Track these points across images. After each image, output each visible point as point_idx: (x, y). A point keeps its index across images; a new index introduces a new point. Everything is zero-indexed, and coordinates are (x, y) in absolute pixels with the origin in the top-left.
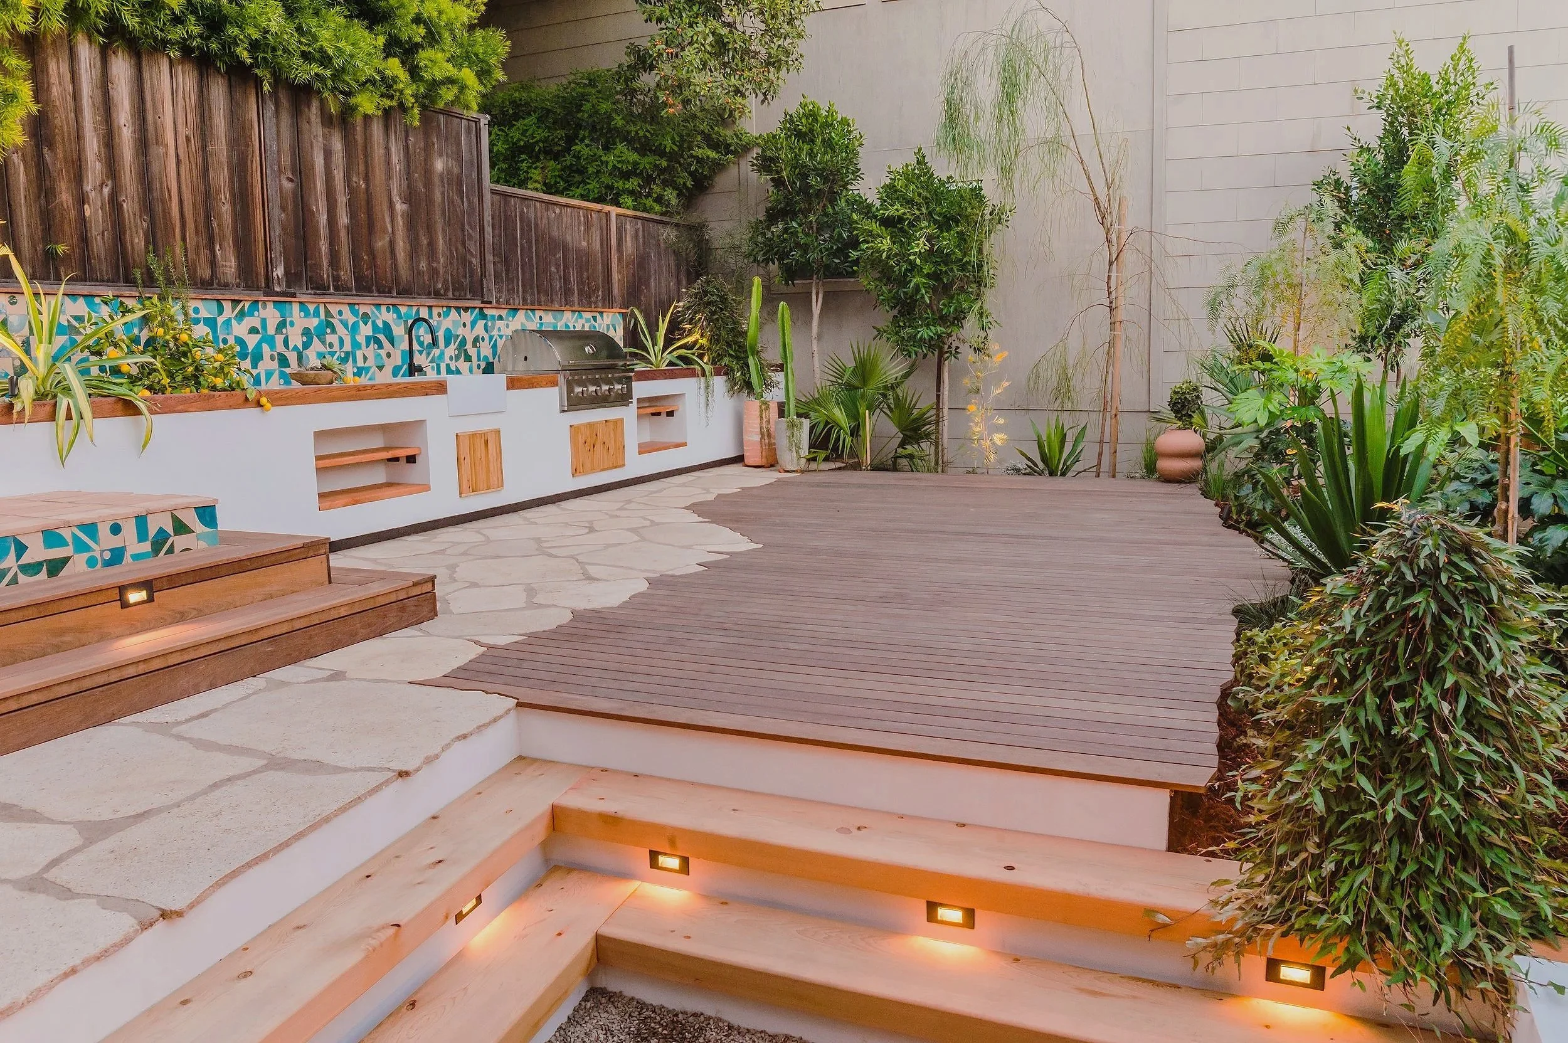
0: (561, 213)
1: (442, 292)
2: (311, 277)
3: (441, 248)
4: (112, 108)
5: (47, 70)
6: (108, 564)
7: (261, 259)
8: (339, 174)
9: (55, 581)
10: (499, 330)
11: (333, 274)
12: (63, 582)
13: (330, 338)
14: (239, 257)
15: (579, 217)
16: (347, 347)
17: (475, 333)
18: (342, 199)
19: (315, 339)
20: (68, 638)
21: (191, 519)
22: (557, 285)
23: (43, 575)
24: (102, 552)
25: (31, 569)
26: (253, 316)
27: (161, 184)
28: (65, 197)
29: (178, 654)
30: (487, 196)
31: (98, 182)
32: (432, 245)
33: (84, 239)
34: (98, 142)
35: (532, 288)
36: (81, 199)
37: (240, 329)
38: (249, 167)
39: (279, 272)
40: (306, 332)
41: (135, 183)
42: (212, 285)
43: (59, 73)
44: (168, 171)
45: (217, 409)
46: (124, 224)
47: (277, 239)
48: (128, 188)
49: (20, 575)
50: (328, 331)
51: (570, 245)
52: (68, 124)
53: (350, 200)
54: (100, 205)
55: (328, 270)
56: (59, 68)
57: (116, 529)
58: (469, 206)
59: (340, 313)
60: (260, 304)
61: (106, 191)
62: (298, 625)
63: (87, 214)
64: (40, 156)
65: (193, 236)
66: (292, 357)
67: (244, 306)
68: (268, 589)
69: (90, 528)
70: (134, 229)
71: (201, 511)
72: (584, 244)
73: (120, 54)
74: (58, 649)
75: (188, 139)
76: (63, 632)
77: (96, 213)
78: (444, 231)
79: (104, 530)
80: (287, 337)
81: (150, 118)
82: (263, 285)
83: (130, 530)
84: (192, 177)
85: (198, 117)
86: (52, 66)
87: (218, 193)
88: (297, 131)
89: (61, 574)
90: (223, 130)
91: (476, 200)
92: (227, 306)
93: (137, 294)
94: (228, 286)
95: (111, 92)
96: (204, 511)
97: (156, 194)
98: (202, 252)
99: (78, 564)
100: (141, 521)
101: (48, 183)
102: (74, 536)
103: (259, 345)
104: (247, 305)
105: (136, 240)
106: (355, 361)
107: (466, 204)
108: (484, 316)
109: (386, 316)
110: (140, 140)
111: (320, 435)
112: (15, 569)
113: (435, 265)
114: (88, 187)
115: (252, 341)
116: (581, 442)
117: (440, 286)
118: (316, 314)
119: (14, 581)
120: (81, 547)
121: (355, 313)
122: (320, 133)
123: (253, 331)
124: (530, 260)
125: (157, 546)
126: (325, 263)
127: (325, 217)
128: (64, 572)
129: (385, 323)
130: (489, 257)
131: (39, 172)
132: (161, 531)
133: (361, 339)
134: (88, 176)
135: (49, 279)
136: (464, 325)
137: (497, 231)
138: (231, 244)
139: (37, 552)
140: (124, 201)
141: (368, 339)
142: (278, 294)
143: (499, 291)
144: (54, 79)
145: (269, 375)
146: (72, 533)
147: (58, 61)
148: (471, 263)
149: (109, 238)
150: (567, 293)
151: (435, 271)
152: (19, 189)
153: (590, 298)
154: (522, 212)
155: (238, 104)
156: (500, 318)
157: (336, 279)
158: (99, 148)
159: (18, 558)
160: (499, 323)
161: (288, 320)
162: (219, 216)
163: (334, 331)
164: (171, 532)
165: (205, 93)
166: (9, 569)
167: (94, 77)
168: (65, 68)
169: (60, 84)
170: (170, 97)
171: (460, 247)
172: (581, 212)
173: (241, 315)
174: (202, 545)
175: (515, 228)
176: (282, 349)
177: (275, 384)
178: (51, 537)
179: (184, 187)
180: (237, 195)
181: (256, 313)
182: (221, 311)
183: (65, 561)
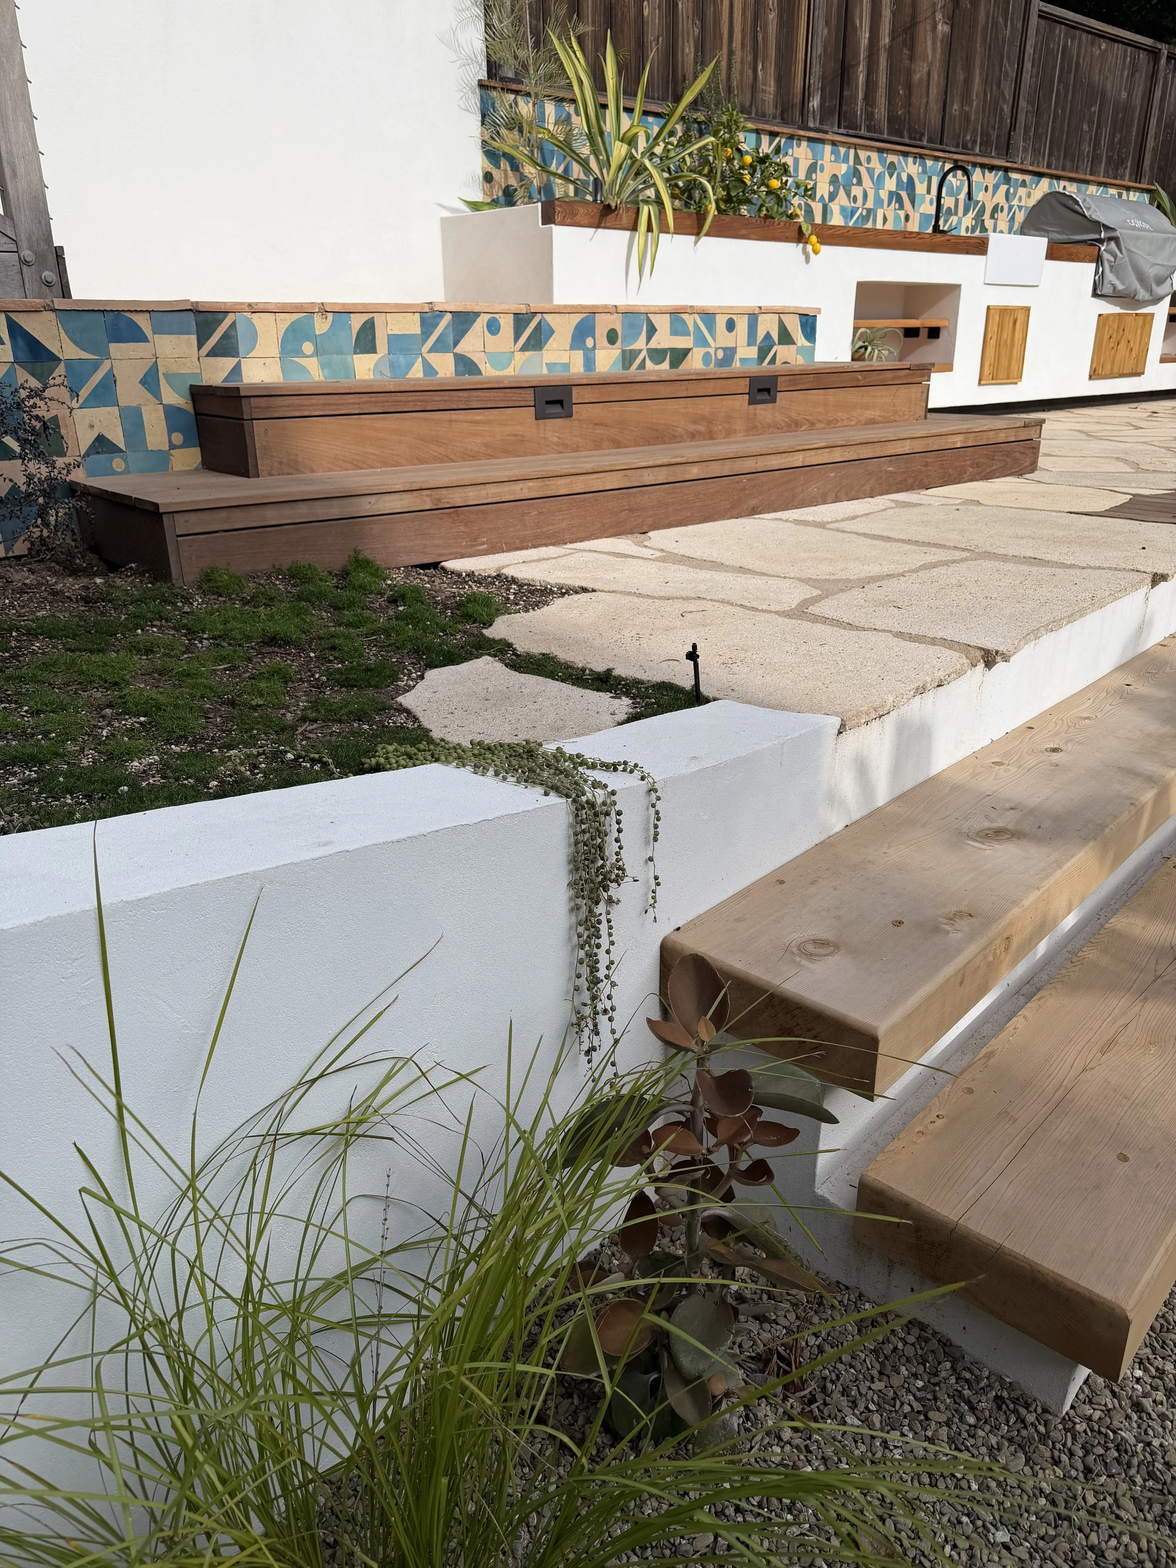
0: (1106, 50)
1: (970, 145)
3: (976, 87)
7: (800, 85)
10: (1020, 199)
11: (866, 110)
13: (856, 191)
15: (1125, 56)
16: (870, 204)
17: (995, 201)
19: (842, 192)
21: (794, 327)
22: (1086, 148)
24: (717, 349)
25: (657, 355)
30: (1034, 19)
32: (968, 81)
35: (1059, 150)
39: (815, 103)
47: (818, 61)
49: (648, 361)
50: (855, 181)
51: (1109, 94)
55: (862, 106)
57: (731, 325)
58: (1011, 33)
59: (869, 159)
60: (795, 139)
65: (740, 50)
66: (817, 210)
67: (780, 140)
69: (708, 316)
70: (686, 37)
71: (804, 319)
72: (1124, 95)
77: (653, 13)
78: (982, 66)
79: (721, 322)
80: (816, 184)
82: (799, 116)
83: (742, 329)
89: (681, 366)
91: (1020, 25)
92: (766, 139)
94: (766, 115)
96: (806, 321)
98: (745, 70)
99: (696, 357)
100: (753, 318)
102: (696, 325)
104: (783, 139)
105: (687, 50)
106: (875, 221)
107: (1009, 29)
108: (1007, 180)
109: (911, 168)
111: (862, 289)
112: (644, 353)
113: (967, 109)
116: (1106, 336)
117: (968, 138)
118: (846, 159)
119: (642, 365)
120: (700, 339)
121: (882, 161)
124: (1063, 112)
125: (763, 352)
126: (861, 96)
127: (867, 34)
129: (910, 178)
130: (1023, 104)
132: (768, 336)
133: (883, 194)
136: (986, 189)
137: (1035, 70)
138: (774, 64)
139: (664, 339)
141: (891, 194)
142: (812, 129)
143: (1025, 150)
146: (694, 321)
148: (1002, 110)
150: (1095, 159)
151: (966, 117)
153: (1117, 169)
154: (1065, 46)
156: (1024, 184)
157: (870, 116)
159: (649, 338)
160: (1022, 191)
161: (819, 163)
162: (765, 26)
164: (776, 339)
166: (640, 351)
171: (995, 88)
172: (1129, 49)
175: (1054, 67)
178: (676, 322)
181: (791, 152)
183: (686, 352)
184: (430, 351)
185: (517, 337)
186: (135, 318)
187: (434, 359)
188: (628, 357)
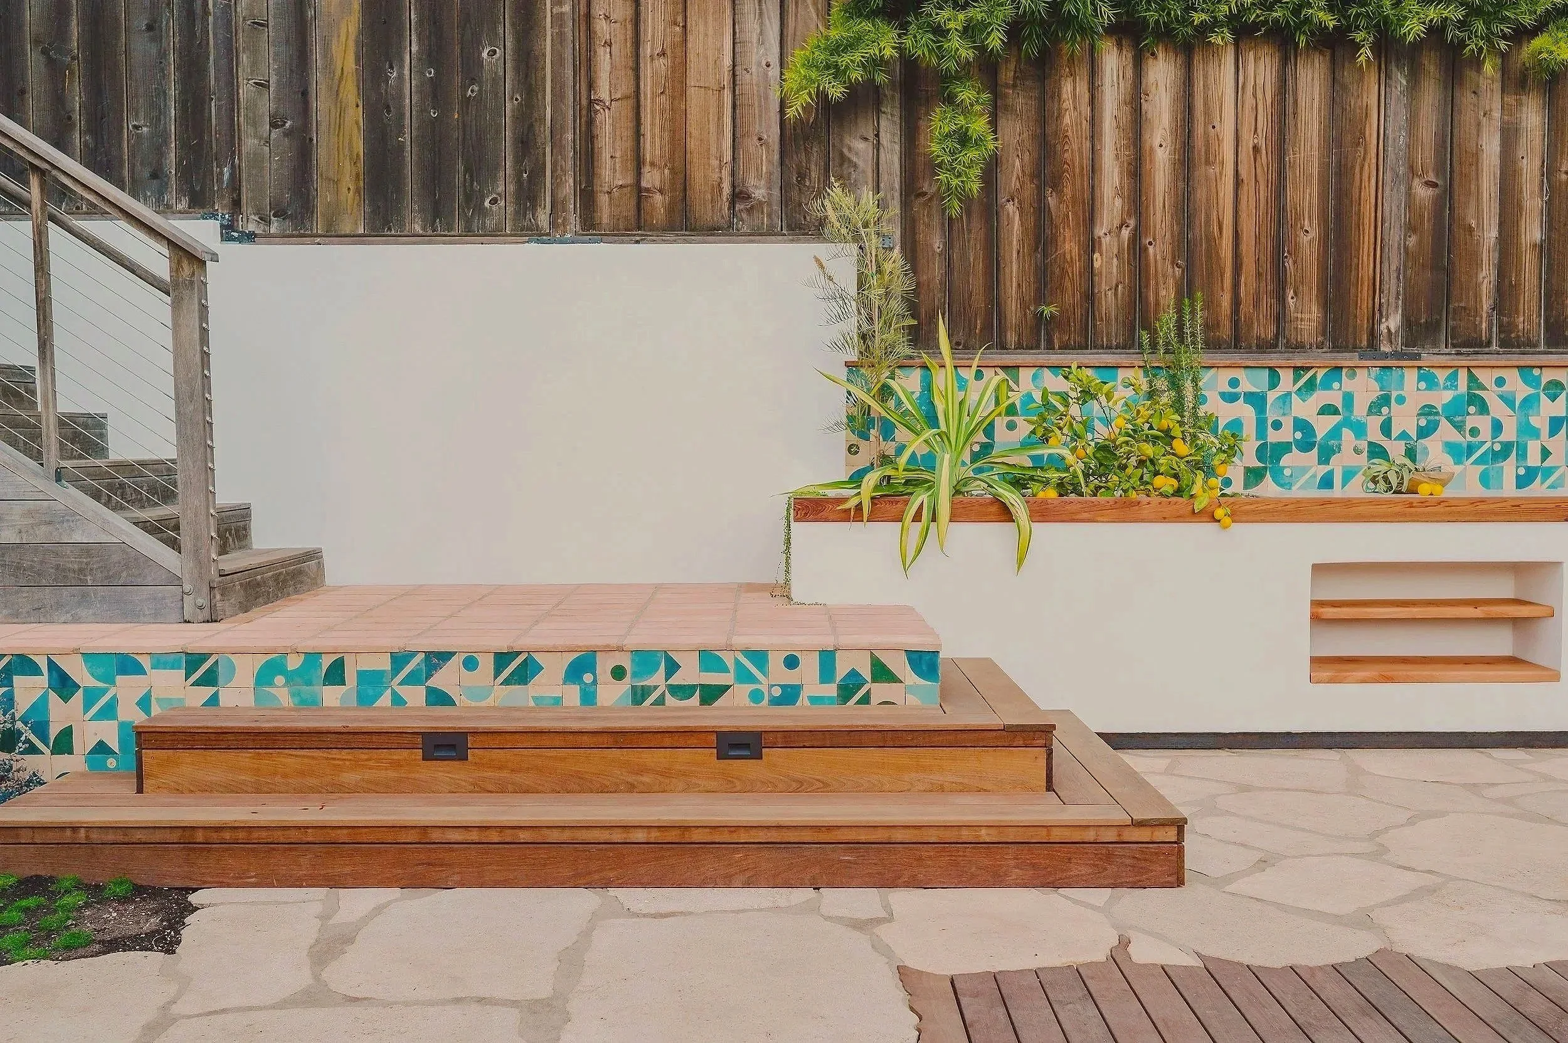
2: (1453, 329)
4: (1144, 126)
5: (1059, 96)
6: (775, 702)
7: (1365, 305)
8: (1530, 167)
9: (707, 711)
11: (1499, 320)
12: (716, 713)
13: (1473, 422)
14: (1326, 304)
16: (1509, 436)
18: (1533, 203)
19: (1444, 422)
20: (646, 779)
21: (899, 665)
23: (695, 700)
24: (771, 686)
25: (682, 691)
26: (1331, 388)
27: (1208, 216)
28: (1069, 246)
29: (708, 830)
31: (1117, 223)
33: (1090, 297)
34: (1121, 173)
36: (1091, 245)
37: (1306, 408)
38: (1357, 177)
40: (1428, 411)
41: (1168, 218)
42: (1276, 346)
43: (1075, 95)
44: (1221, 195)
45: (1143, 521)
46: (1147, 271)
47: (1394, 275)
48: (1158, 227)
49: (667, 694)
50: (1472, 409)
52: (1081, 158)
53: (1549, 203)
54: (1115, 252)
55: (1489, 316)
56: (1075, 89)
57: (792, 662)
59: (1501, 382)
60: (1344, 371)
61: (1126, 233)
62: (899, 836)
63: (1097, 265)
64: (1041, 199)
65: (1252, 281)
66: (1396, 450)
67: (1315, 374)
68: (937, 778)
69: (759, 657)
70: (1161, 280)
71: (915, 656)
73: (1161, 55)
74: (631, 788)
75: (1256, 149)
76: (642, 770)
77: (1109, 263)
79: (776, 662)
80: (1389, 419)
81: (1199, 130)
82: (1365, 343)
83: (810, 666)
84: (1258, 201)
85: (1275, 118)
86: (1067, 87)
87: (1299, 217)
88: (1450, 110)
89: (716, 704)
90: (1316, 126)
92: (1286, 376)
93: (1142, 364)
94: (1303, 347)
95: (1145, 106)
96: (920, 658)
97: (1199, 231)
98: (1264, 301)
99: (739, 695)
100: (827, 658)
101: (1048, 231)
102: (738, 663)
103: (1335, 433)
104: (1321, 374)
105: (1163, 293)
106: (1522, 455)
110: (1182, 162)
111: (1320, 570)
112: (662, 689)
114: (1100, 231)
115: (1323, 426)
118: (1451, 384)
119: (660, 701)
120: (745, 677)
121: (1532, 381)
122: (1497, 105)
123: (1328, 410)
125: (847, 691)
126: (1486, 304)
127: (1494, 233)
128: (719, 703)
131: (1038, 220)
132: (854, 673)
133: (1540, 422)
134: (1102, 218)
135: (1038, 347)
138: (1314, 292)
139: (690, 673)
140: (1150, 243)
141: (1555, 421)
142: (1385, 356)
144: (1067, 104)
145: (1348, 475)
146: (736, 659)
147: (1074, 81)
149: (1123, 294)
152: (1010, 243)
155: (1344, 88)
157: (1507, 329)
158: (1121, 179)
159: (668, 677)
161: (1394, 395)
162: (1295, 251)
163: (1483, 409)
164: (868, 678)
165: (1290, 82)
166: (656, 687)
167: (1122, 89)
168: (1082, 88)
169: (1075, 108)
170: (1233, 96)
173: (1311, 385)
174: (912, 700)
176: (1376, 436)
177: (1356, 489)
178: (708, 658)
179: (1243, 215)
180: (1332, 215)
181: (1336, 385)
182: (1274, 383)
183: (723, 689)
184: (400, 684)
185: (497, 674)
186: (139, 658)
187: (405, 692)
188: (639, 695)
